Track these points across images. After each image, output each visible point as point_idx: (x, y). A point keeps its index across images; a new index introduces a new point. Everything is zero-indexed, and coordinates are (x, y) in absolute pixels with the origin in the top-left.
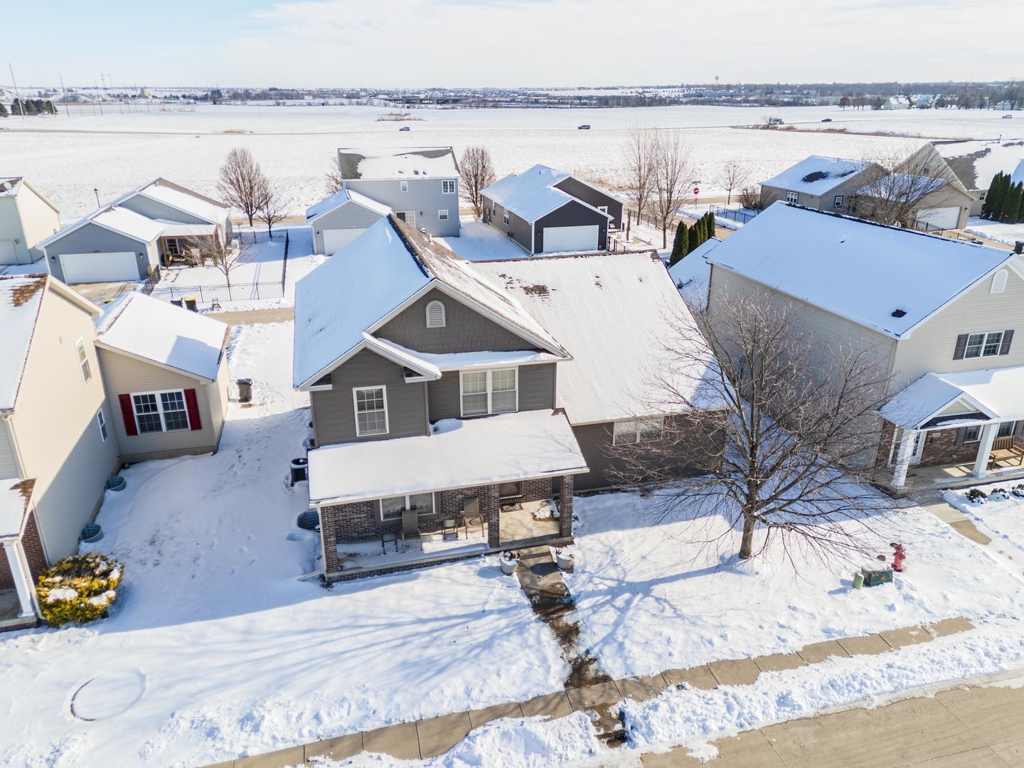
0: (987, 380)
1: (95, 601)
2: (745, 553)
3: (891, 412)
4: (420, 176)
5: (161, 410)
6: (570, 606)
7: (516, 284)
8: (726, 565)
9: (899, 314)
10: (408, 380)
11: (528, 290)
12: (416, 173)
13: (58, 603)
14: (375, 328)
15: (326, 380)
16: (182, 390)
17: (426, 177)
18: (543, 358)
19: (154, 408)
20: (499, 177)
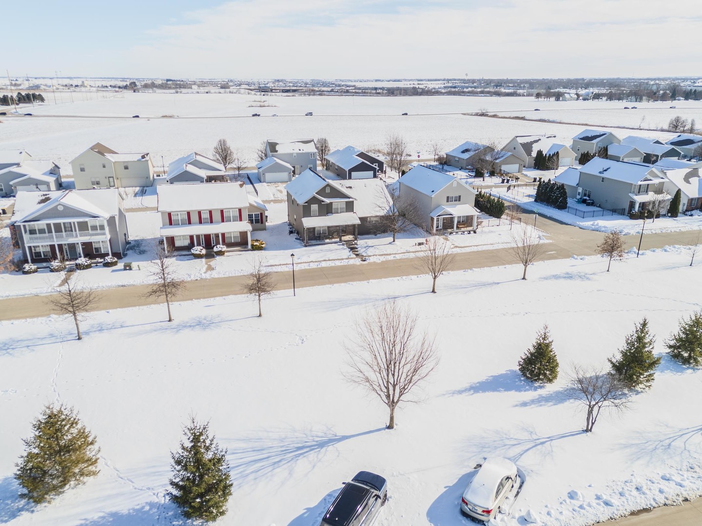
0: (455, 207)
1: (262, 246)
2: (394, 241)
3: (432, 215)
4: (301, 152)
5: (254, 218)
6: (357, 248)
7: (344, 186)
8: (390, 243)
9: (433, 191)
10: (323, 203)
11: (347, 187)
12: (300, 150)
13: (256, 245)
14: (316, 192)
15: (306, 203)
16: (259, 213)
17: (304, 152)
18: (351, 200)
19: (252, 217)
20: (332, 151)
